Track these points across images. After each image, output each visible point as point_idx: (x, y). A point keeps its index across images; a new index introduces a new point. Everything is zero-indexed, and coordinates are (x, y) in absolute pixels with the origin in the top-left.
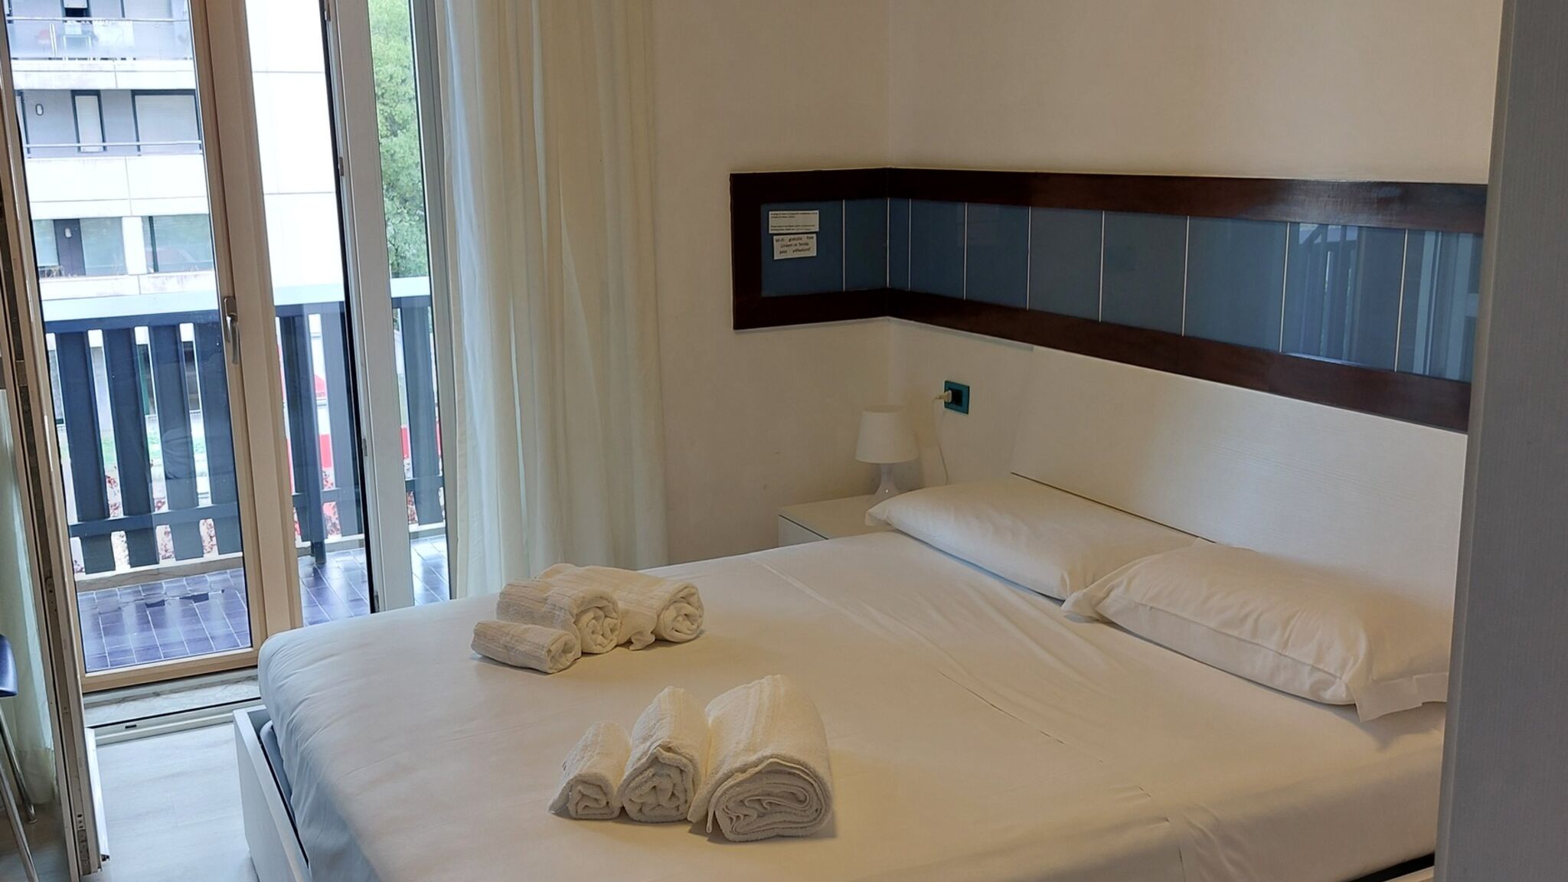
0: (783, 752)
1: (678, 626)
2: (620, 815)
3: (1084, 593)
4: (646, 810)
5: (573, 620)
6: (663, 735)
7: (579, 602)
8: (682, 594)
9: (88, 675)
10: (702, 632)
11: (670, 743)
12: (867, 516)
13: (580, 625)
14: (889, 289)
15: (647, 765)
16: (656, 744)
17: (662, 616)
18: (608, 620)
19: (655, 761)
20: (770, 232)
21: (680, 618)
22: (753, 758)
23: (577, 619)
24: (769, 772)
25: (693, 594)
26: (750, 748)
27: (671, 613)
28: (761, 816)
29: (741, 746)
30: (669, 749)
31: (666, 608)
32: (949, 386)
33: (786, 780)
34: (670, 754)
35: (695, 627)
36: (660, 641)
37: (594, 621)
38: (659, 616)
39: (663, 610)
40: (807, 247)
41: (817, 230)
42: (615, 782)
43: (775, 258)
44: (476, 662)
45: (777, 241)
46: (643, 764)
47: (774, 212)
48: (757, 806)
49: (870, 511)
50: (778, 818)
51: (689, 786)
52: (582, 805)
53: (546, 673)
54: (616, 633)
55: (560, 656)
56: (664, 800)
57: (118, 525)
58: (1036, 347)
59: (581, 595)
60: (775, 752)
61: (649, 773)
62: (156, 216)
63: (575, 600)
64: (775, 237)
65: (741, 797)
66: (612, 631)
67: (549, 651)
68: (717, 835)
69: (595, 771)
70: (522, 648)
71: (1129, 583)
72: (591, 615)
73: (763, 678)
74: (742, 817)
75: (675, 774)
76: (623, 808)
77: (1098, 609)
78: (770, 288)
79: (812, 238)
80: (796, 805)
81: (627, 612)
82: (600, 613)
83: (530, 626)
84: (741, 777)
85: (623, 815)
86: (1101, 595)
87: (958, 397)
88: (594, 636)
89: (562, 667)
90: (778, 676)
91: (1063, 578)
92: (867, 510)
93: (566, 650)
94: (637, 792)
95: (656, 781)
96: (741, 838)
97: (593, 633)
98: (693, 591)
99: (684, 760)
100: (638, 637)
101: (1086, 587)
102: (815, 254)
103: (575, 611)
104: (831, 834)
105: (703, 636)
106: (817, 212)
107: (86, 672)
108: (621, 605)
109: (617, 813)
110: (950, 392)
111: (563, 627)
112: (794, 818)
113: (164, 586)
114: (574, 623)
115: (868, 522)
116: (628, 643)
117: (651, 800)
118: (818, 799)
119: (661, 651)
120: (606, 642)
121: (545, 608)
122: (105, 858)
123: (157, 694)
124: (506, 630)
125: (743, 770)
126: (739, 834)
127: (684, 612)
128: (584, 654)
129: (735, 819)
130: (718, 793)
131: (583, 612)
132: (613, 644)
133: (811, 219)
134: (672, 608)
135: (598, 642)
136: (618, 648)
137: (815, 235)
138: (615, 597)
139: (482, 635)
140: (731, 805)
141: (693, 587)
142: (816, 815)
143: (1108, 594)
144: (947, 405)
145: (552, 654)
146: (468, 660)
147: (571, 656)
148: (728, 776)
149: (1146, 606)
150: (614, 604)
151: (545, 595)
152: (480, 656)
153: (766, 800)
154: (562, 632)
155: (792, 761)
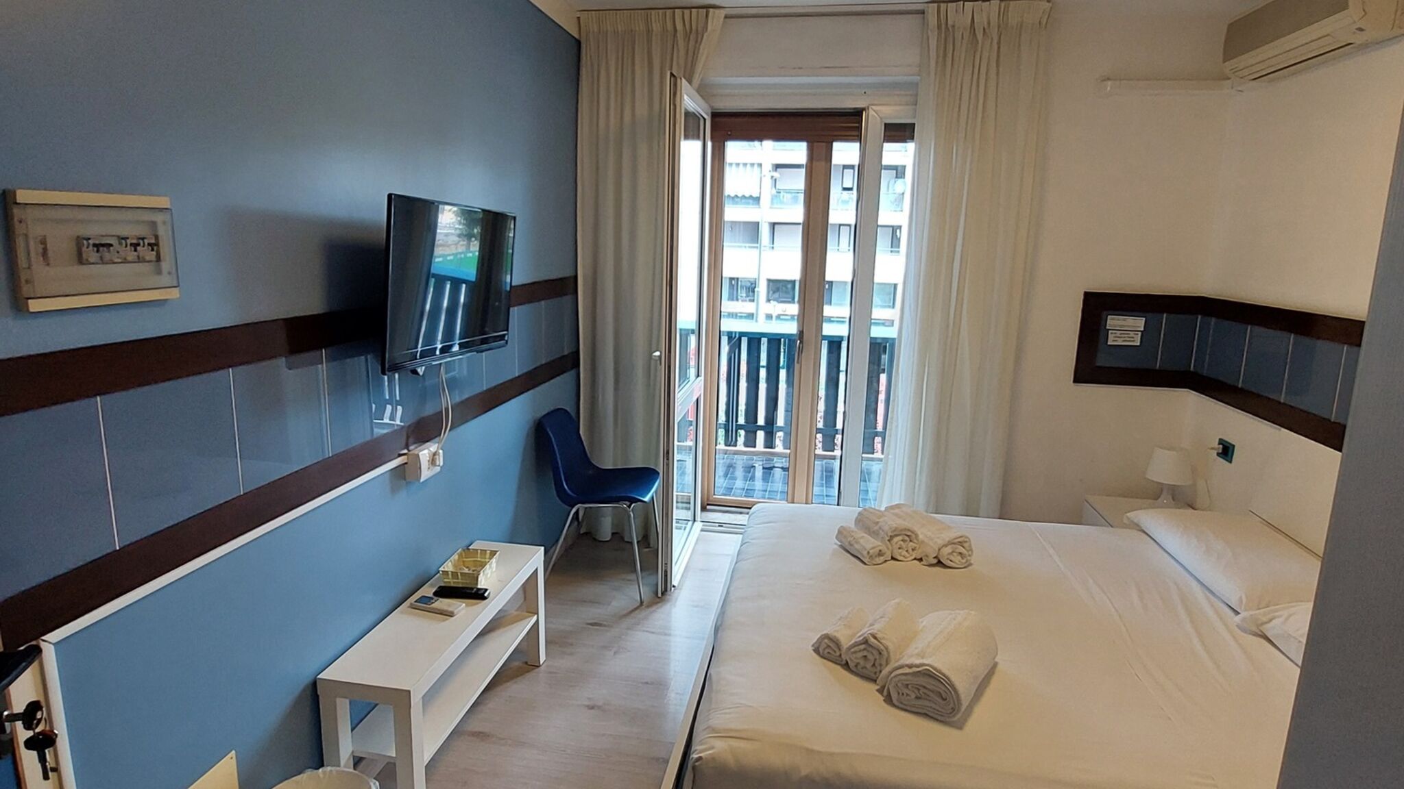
0: (936, 665)
1: (952, 558)
2: (845, 665)
3: (1251, 615)
4: (859, 667)
5: (888, 538)
6: (876, 628)
7: (893, 529)
8: (959, 540)
9: (714, 496)
10: (970, 565)
11: (876, 634)
12: (1125, 517)
13: (892, 542)
14: (1192, 372)
15: (862, 642)
16: (869, 632)
17: (941, 550)
18: (911, 543)
19: (866, 642)
20: (1108, 328)
21: (955, 554)
22: (918, 662)
23: (892, 537)
24: (925, 674)
25: (966, 542)
26: (922, 655)
27: (948, 550)
28: (917, 698)
29: (917, 651)
30: (875, 638)
31: (946, 546)
32: (1221, 442)
33: (934, 682)
34: (875, 641)
35: (964, 561)
36: (940, 563)
37: (902, 543)
38: (939, 550)
39: (943, 546)
40: (1132, 339)
41: (1142, 329)
42: (845, 643)
43: (1109, 343)
44: (836, 546)
45: (1112, 333)
46: (860, 641)
47: (1113, 317)
48: (917, 692)
49: (1128, 514)
50: (927, 703)
51: (884, 663)
52: (827, 650)
53: (865, 564)
54: (915, 552)
55: (876, 556)
56: (869, 666)
57: (761, 428)
58: (1283, 429)
59: (895, 525)
60: (931, 663)
61: (862, 647)
62: (836, 282)
63: (891, 528)
64: (1110, 332)
65: (908, 683)
66: (913, 550)
67: (868, 553)
68: (889, 700)
69: (836, 634)
70: (857, 546)
71: (1287, 619)
72: (900, 538)
73: (963, 610)
74: (905, 694)
75: (875, 652)
76: (847, 662)
77: (1261, 628)
78: (1102, 360)
79: (1137, 334)
80: (940, 700)
81: (923, 542)
82: (907, 538)
83: (866, 535)
84: (907, 670)
85: (846, 666)
86: (1264, 619)
87: (1226, 451)
88: (900, 551)
89: (875, 563)
90: (973, 612)
91: (1241, 598)
92: (1126, 513)
93: (880, 554)
94: (854, 655)
95: (865, 653)
96: (901, 706)
97: (899, 548)
98: (968, 540)
99: (882, 647)
100: (926, 558)
101: (1259, 609)
102: (1138, 344)
103: (890, 534)
104: (959, 726)
105: (970, 568)
106: (1144, 319)
107: (714, 494)
108: (921, 537)
109: (844, 662)
110: (1221, 446)
111: (882, 542)
112: (937, 708)
113: (775, 460)
114: (889, 540)
115: (1125, 521)
116: (921, 560)
117: (862, 662)
118: (954, 702)
119: (938, 569)
120: (907, 555)
121: (876, 528)
122: (674, 586)
123: (741, 513)
124: (853, 534)
125: (910, 666)
126: (902, 703)
127: (958, 551)
128: (893, 558)
129: (901, 694)
130: (892, 675)
131: (897, 535)
132: (913, 558)
133: (1139, 323)
134: (950, 546)
135: (903, 554)
136: (915, 561)
137: (1140, 333)
138: (919, 533)
139: (841, 533)
140: (899, 685)
141: (967, 537)
142: (951, 711)
143: (1270, 620)
144: (1218, 454)
145: (870, 554)
146: (833, 544)
147: (882, 559)
148: (901, 667)
149: (1297, 639)
150: (917, 535)
151: (878, 520)
152: (839, 543)
153: (922, 690)
154: (880, 543)
155: (940, 672)
